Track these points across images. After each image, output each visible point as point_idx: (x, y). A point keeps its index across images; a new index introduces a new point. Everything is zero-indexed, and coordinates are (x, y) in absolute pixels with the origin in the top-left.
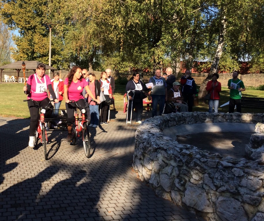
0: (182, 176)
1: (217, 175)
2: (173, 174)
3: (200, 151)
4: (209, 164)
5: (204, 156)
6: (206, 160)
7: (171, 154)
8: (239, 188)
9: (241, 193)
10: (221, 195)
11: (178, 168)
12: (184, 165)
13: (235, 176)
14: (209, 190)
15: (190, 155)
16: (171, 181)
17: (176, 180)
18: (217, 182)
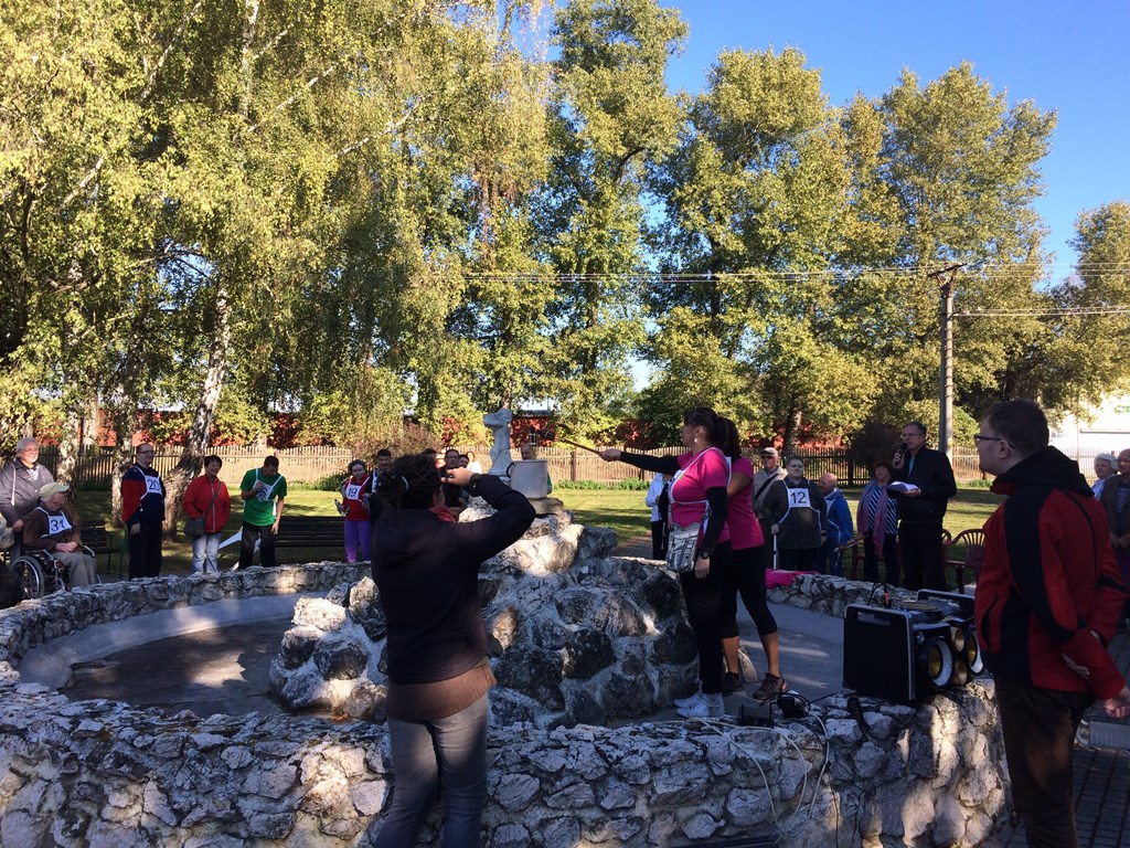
0: (77, 804)
1: (182, 779)
2: (46, 808)
3: (135, 714)
4: (159, 751)
5: (145, 728)
6: (149, 739)
7: (41, 744)
8: (241, 802)
9: (245, 815)
10: (193, 835)
11: (62, 784)
12: (84, 769)
13: (229, 769)
14: (157, 829)
15: (102, 735)
16: (39, 831)
17: (56, 822)
18: (182, 800)
